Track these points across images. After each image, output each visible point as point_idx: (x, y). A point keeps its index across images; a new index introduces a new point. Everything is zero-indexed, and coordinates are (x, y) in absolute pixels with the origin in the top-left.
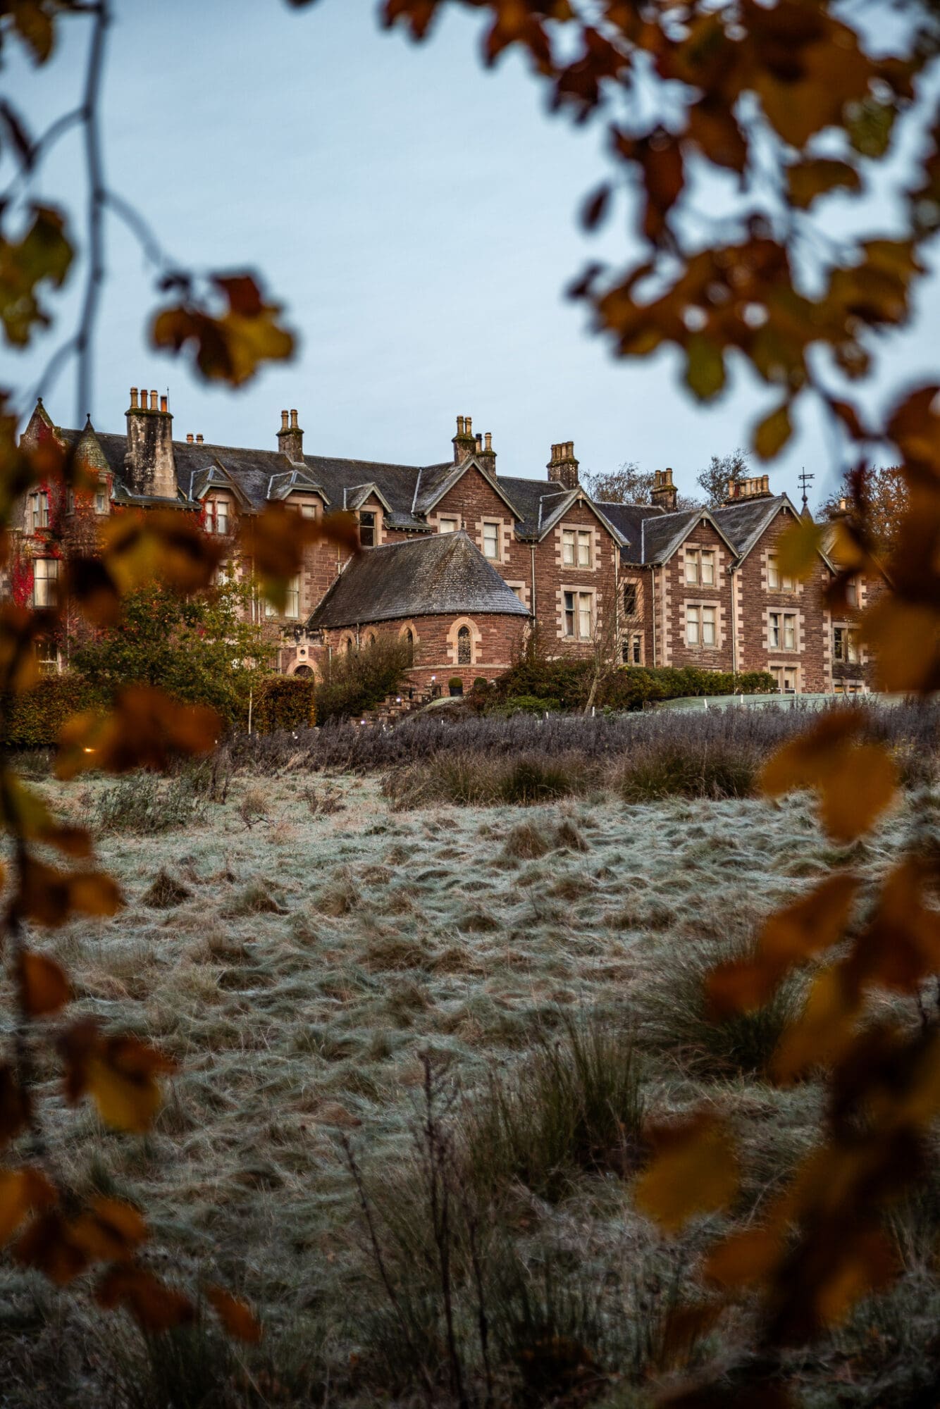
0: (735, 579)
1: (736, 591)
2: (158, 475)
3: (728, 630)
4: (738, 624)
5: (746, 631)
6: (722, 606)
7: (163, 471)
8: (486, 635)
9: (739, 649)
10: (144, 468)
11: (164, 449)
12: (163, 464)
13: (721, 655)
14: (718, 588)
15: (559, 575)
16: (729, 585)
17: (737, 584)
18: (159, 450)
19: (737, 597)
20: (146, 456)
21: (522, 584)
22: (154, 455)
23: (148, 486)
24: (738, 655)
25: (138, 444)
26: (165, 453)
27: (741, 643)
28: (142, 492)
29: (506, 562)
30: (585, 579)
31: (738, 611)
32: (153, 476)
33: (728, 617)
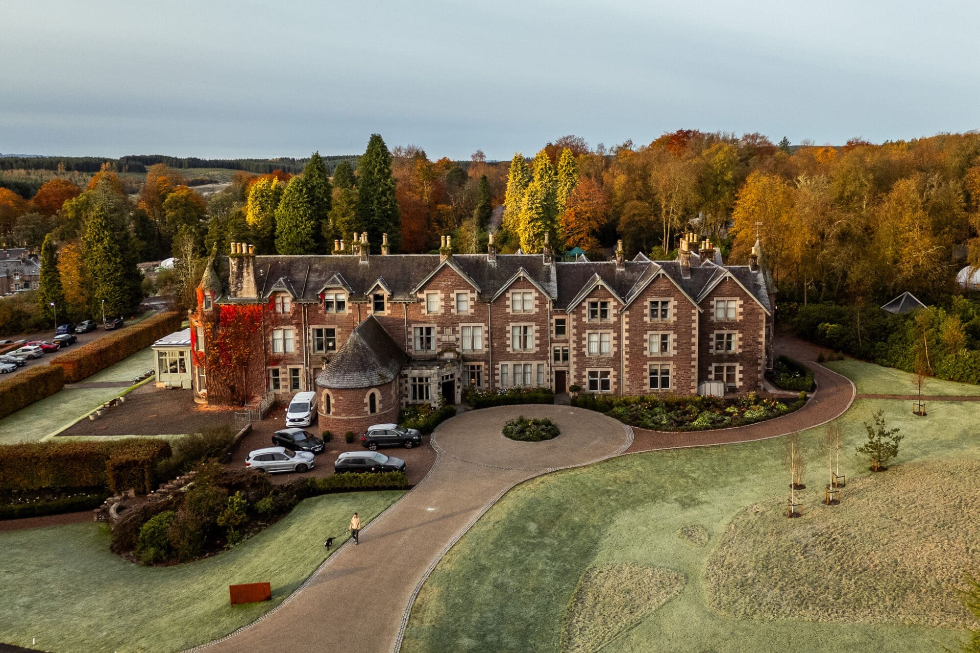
0: (624, 316)
1: (624, 324)
2: (245, 286)
3: (618, 346)
4: (625, 342)
5: (631, 346)
6: (614, 332)
7: (248, 284)
8: (337, 400)
9: (625, 356)
10: (237, 284)
11: (248, 273)
12: (248, 280)
13: (612, 360)
14: (612, 322)
15: (509, 318)
16: (620, 320)
17: (625, 320)
18: (245, 274)
19: (625, 327)
20: (238, 277)
21: (483, 324)
22: (242, 277)
23: (239, 293)
24: (624, 359)
25: (232, 272)
26: (249, 275)
27: (627, 353)
28: (236, 296)
29: (472, 314)
30: (529, 318)
31: (625, 334)
32: (242, 288)
33: (618, 338)
